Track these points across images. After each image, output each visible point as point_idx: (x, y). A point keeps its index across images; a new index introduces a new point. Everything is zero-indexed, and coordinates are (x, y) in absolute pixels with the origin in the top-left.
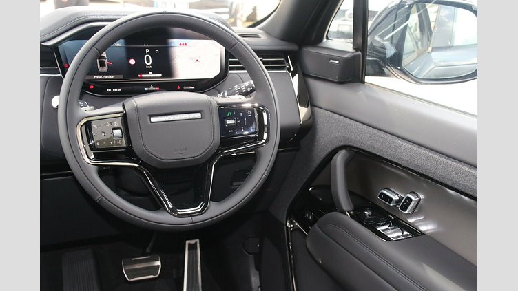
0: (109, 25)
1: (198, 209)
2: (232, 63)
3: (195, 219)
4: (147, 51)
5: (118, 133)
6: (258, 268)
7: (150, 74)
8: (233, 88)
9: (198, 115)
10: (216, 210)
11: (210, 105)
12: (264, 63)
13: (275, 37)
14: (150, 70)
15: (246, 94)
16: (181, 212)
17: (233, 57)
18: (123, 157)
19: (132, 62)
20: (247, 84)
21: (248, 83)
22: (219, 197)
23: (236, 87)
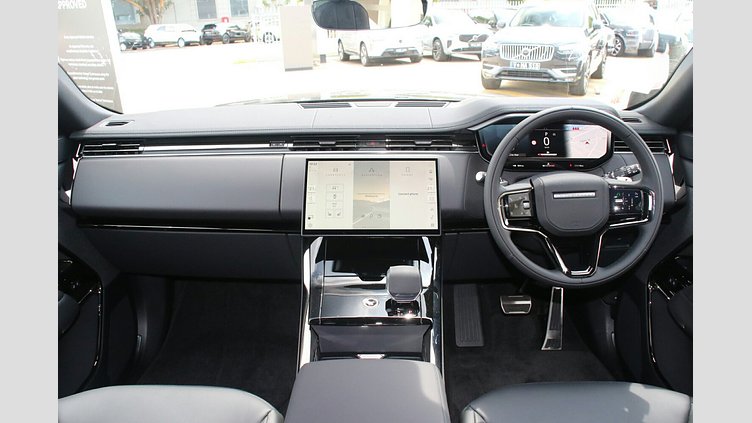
0: (532, 116)
1: (586, 272)
2: (617, 144)
3: (584, 280)
4: (546, 134)
5: (526, 205)
6: (614, 317)
7: (548, 154)
8: (619, 169)
9: (593, 194)
10: (601, 274)
11: (602, 186)
12: (649, 145)
13: (655, 122)
14: (547, 150)
15: (631, 176)
16: (574, 273)
17: (620, 140)
18: (529, 224)
19: (534, 143)
20: (632, 167)
21: (635, 166)
22: (604, 264)
23: (622, 168)
